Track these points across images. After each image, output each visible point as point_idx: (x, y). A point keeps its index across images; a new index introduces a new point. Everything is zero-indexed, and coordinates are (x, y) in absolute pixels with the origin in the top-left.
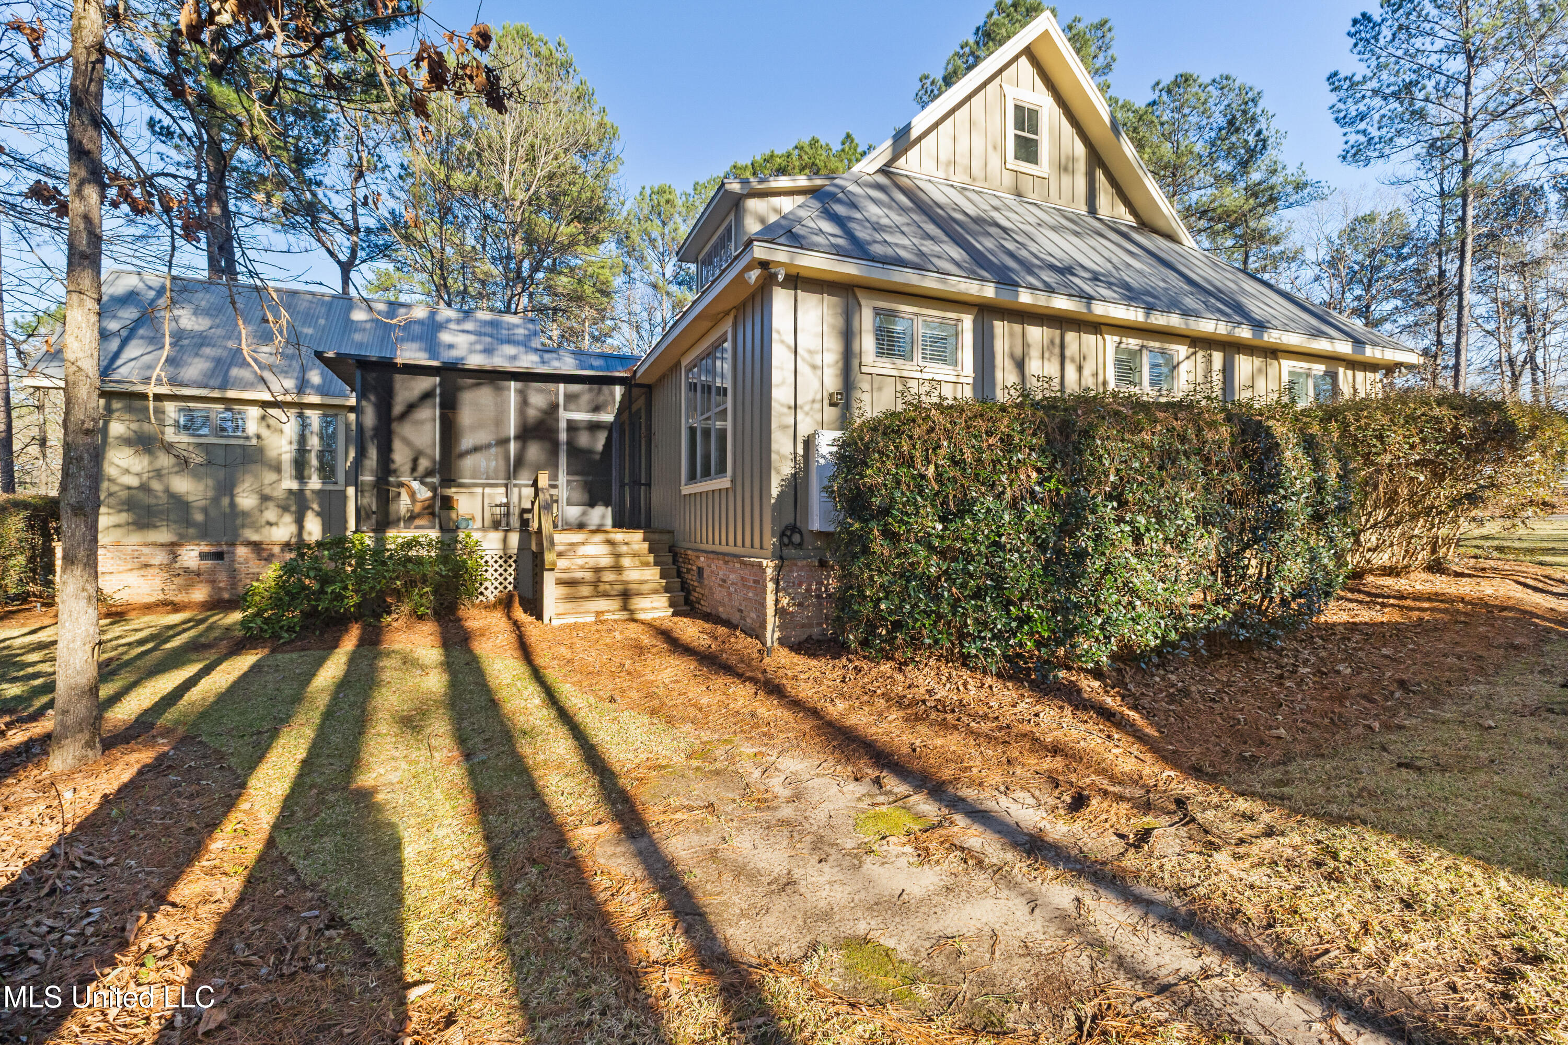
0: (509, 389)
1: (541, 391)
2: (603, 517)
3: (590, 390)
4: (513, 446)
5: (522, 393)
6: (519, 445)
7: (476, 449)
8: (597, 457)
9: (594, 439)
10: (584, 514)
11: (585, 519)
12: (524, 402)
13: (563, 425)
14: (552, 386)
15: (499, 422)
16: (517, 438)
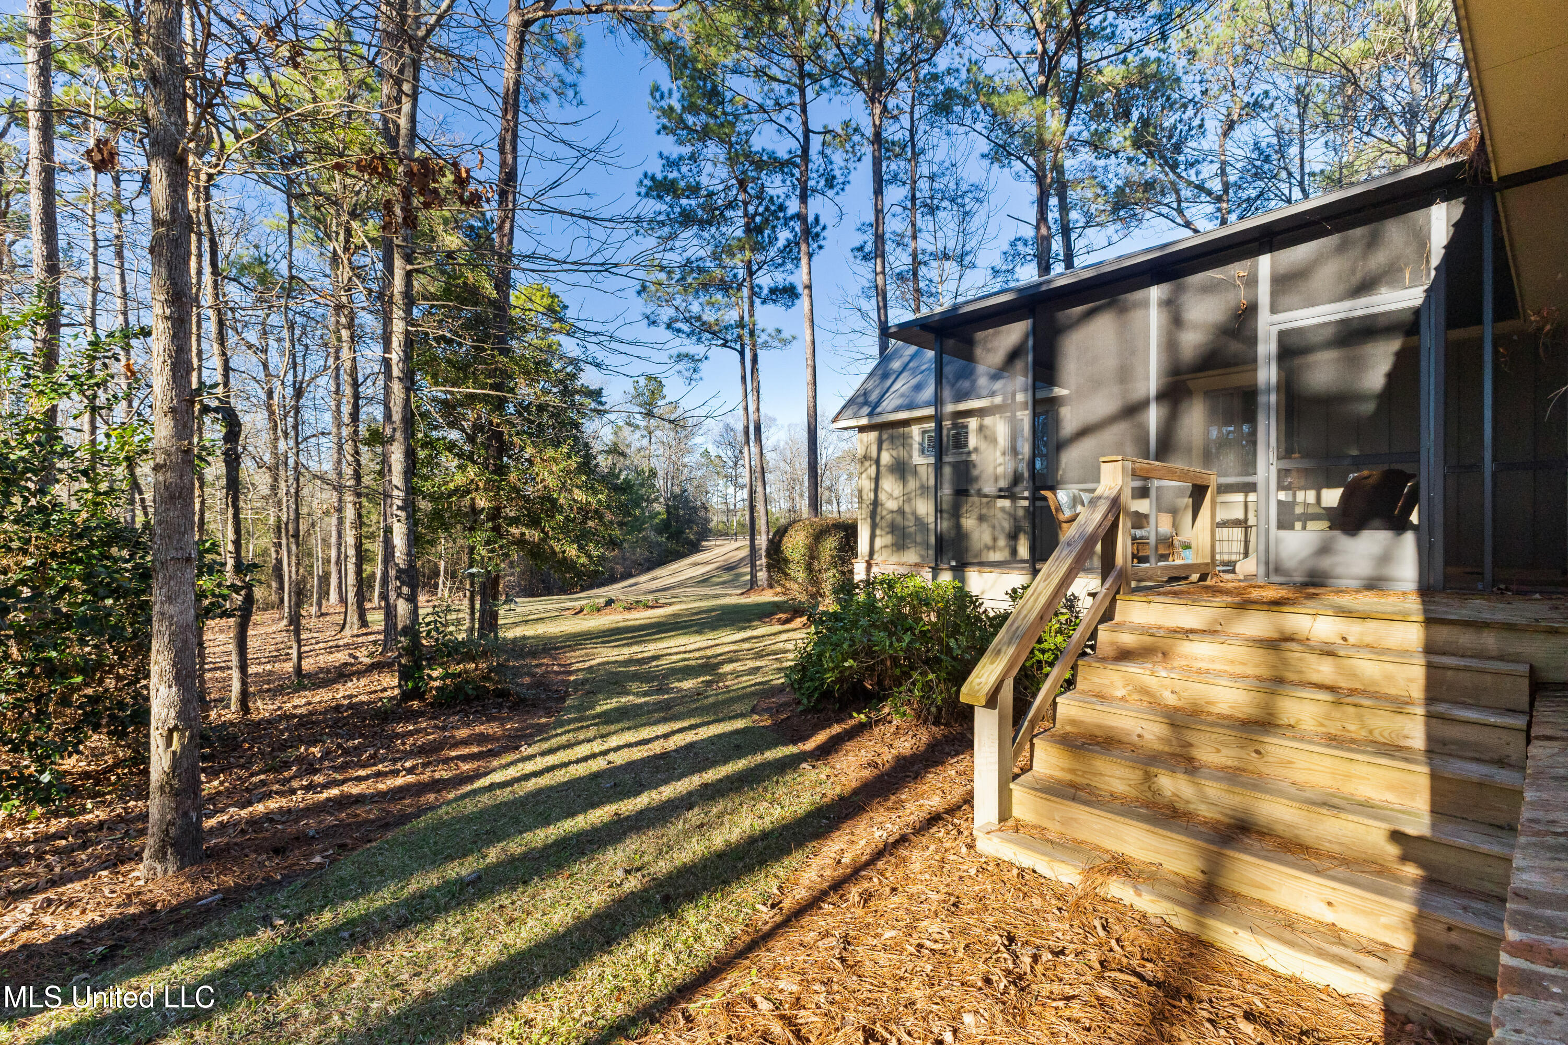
0: (1146, 304)
1: (1209, 289)
2: (1385, 558)
3: (1341, 249)
4: (1153, 416)
5: (1172, 306)
6: (1164, 411)
7: (1084, 432)
8: (1369, 408)
9: (1356, 365)
10: (1325, 549)
11: (1326, 563)
12: (1176, 321)
13: (1267, 347)
14: (1238, 270)
15: (1124, 374)
16: (1161, 397)
